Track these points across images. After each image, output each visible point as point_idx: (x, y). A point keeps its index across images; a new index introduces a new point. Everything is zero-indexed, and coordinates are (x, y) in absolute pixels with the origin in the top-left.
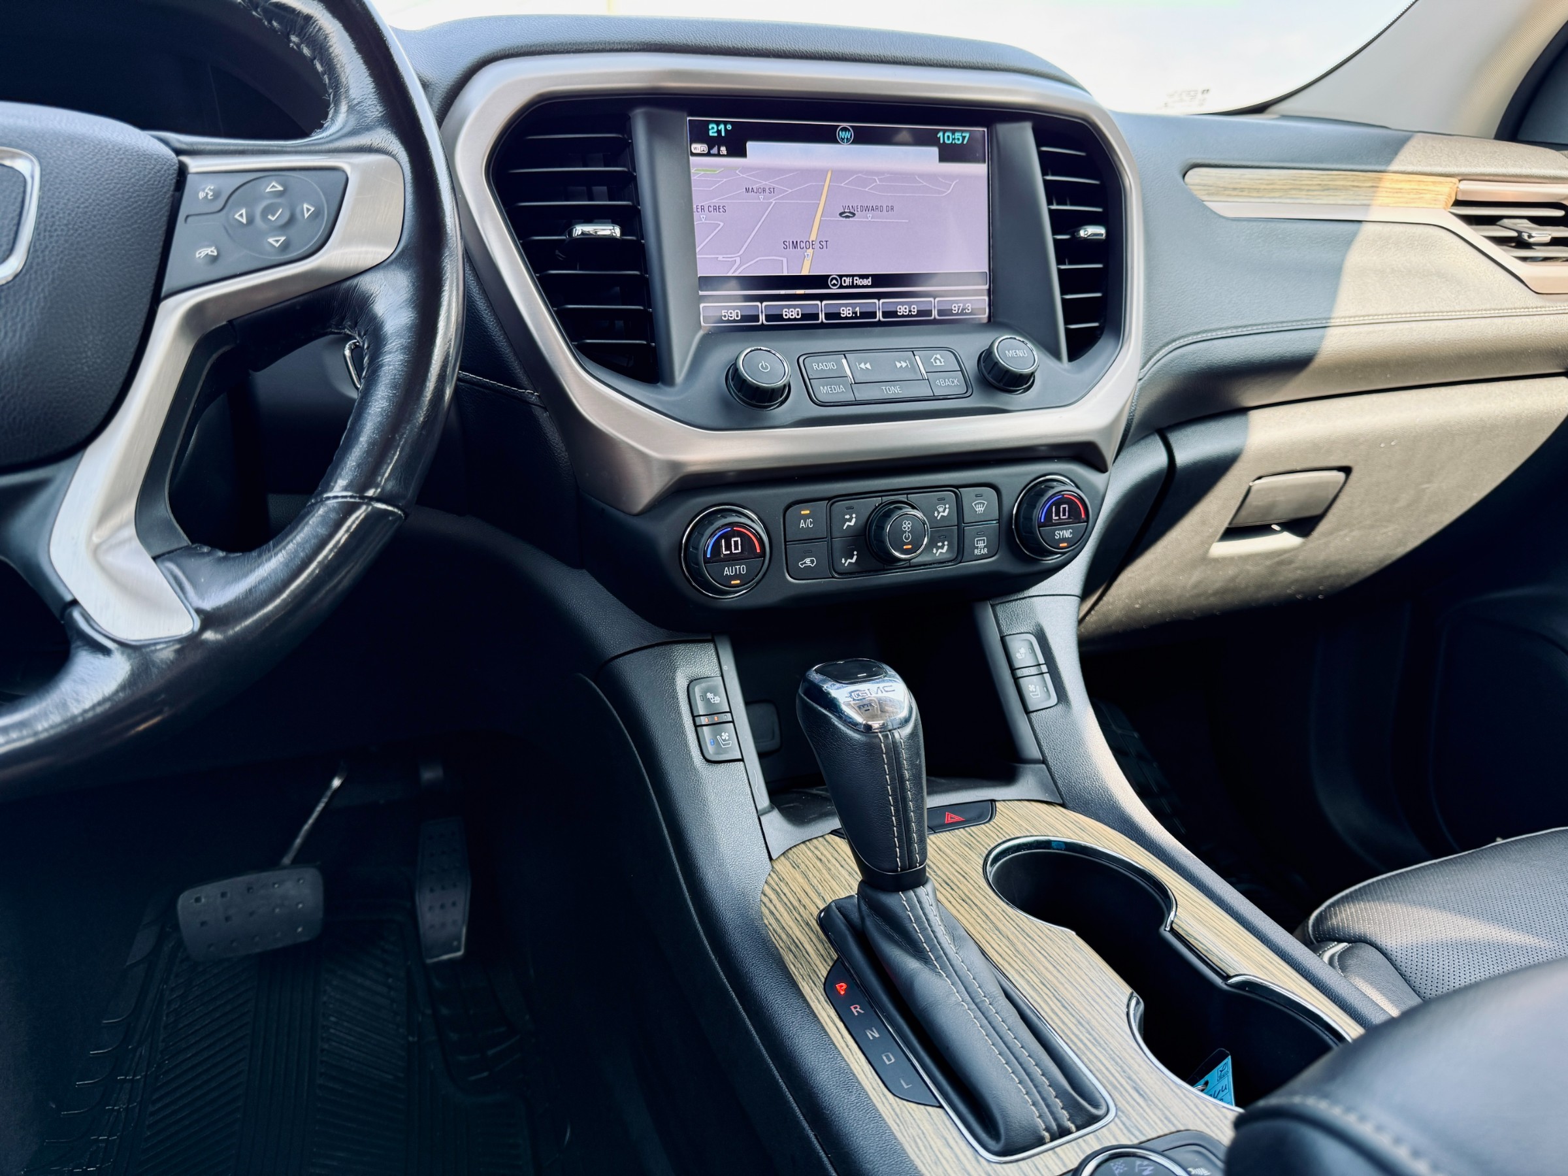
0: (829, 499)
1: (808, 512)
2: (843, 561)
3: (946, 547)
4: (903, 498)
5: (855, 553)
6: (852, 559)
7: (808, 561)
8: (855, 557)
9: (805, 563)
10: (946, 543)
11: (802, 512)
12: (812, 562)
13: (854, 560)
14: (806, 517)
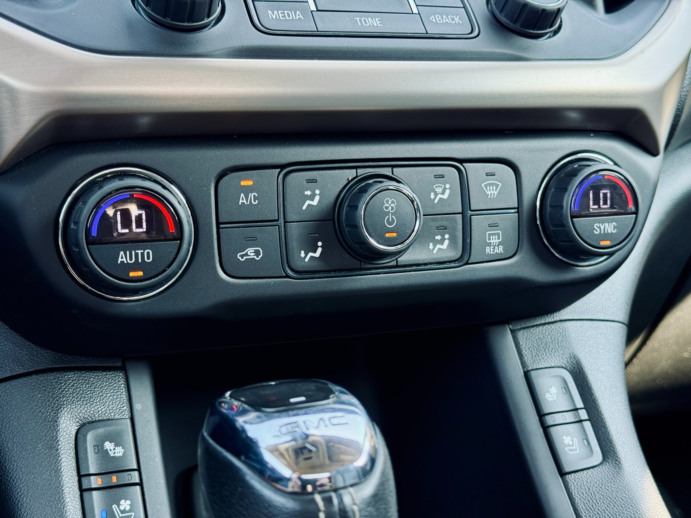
0: (282, 167)
1: (250, 183)
2: (303, 254)
3: (447, 242)
4: (387, 171)
5: (320, 244)
6: (315, 252)
7: (250, 252)
8: (320, 250)
9: (246, 254)
10: (447, 236)
11: (243, 183)
12: (257, 253)
13: (317, 254)
14: (247, 190)
